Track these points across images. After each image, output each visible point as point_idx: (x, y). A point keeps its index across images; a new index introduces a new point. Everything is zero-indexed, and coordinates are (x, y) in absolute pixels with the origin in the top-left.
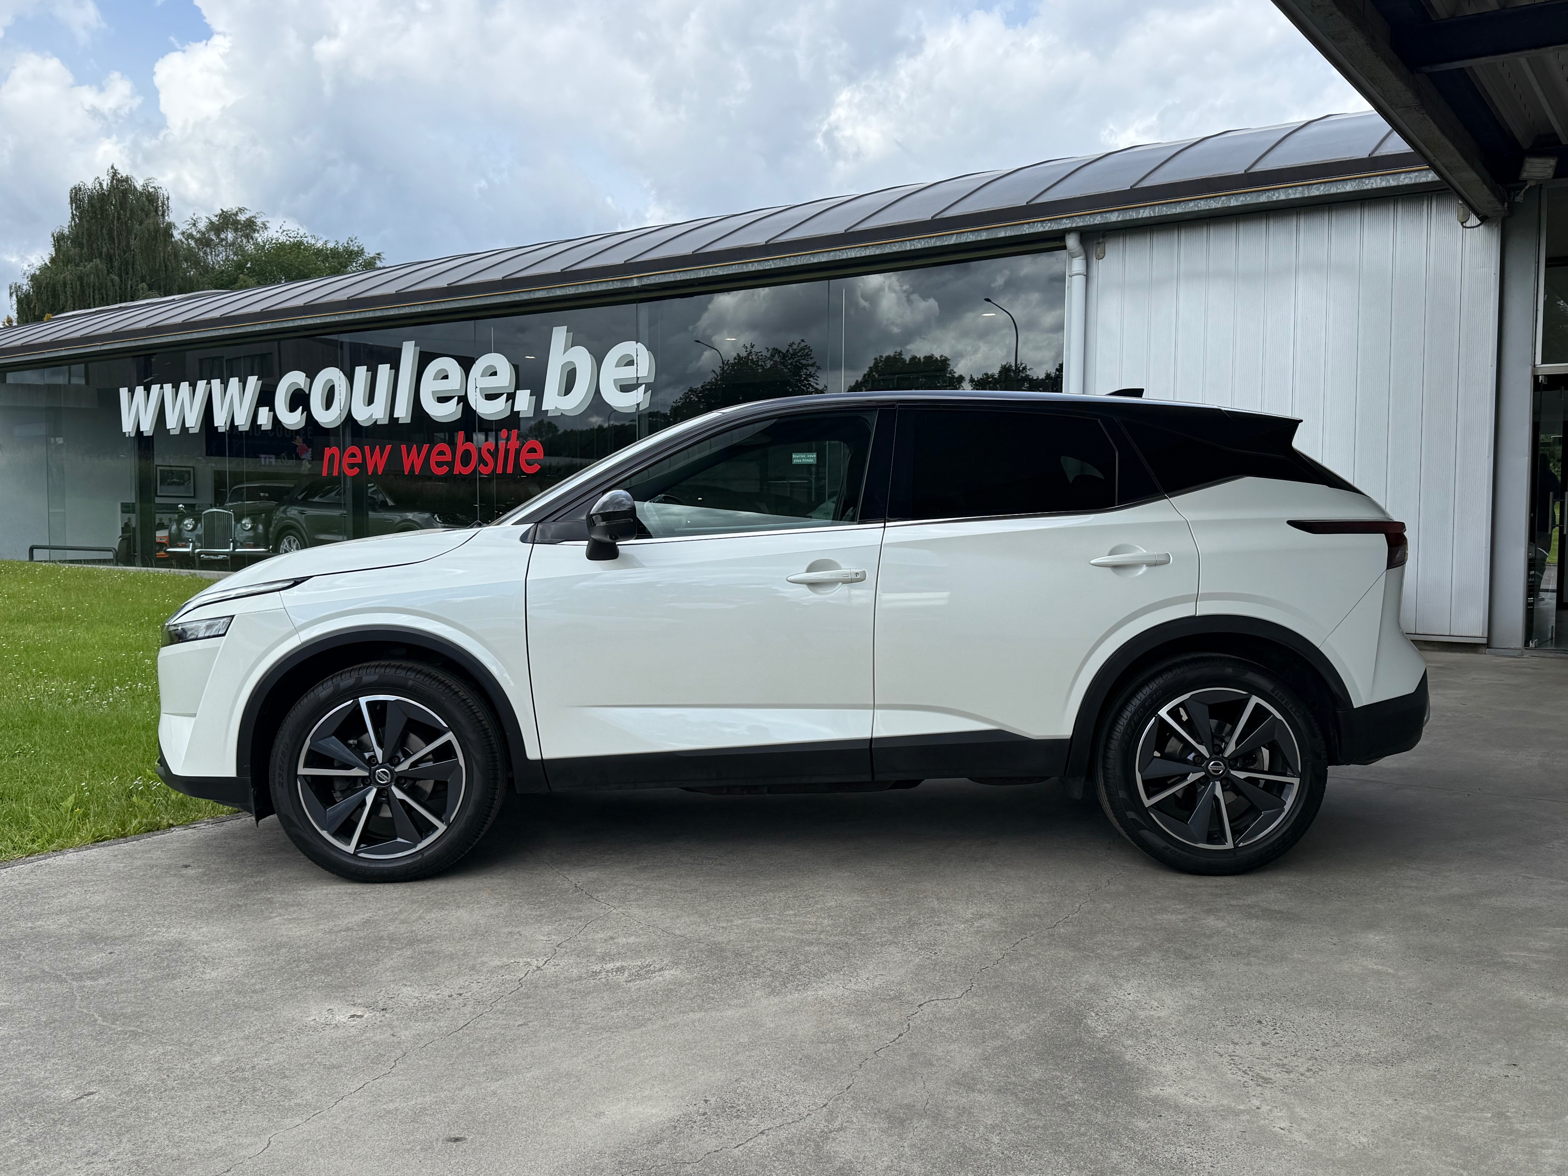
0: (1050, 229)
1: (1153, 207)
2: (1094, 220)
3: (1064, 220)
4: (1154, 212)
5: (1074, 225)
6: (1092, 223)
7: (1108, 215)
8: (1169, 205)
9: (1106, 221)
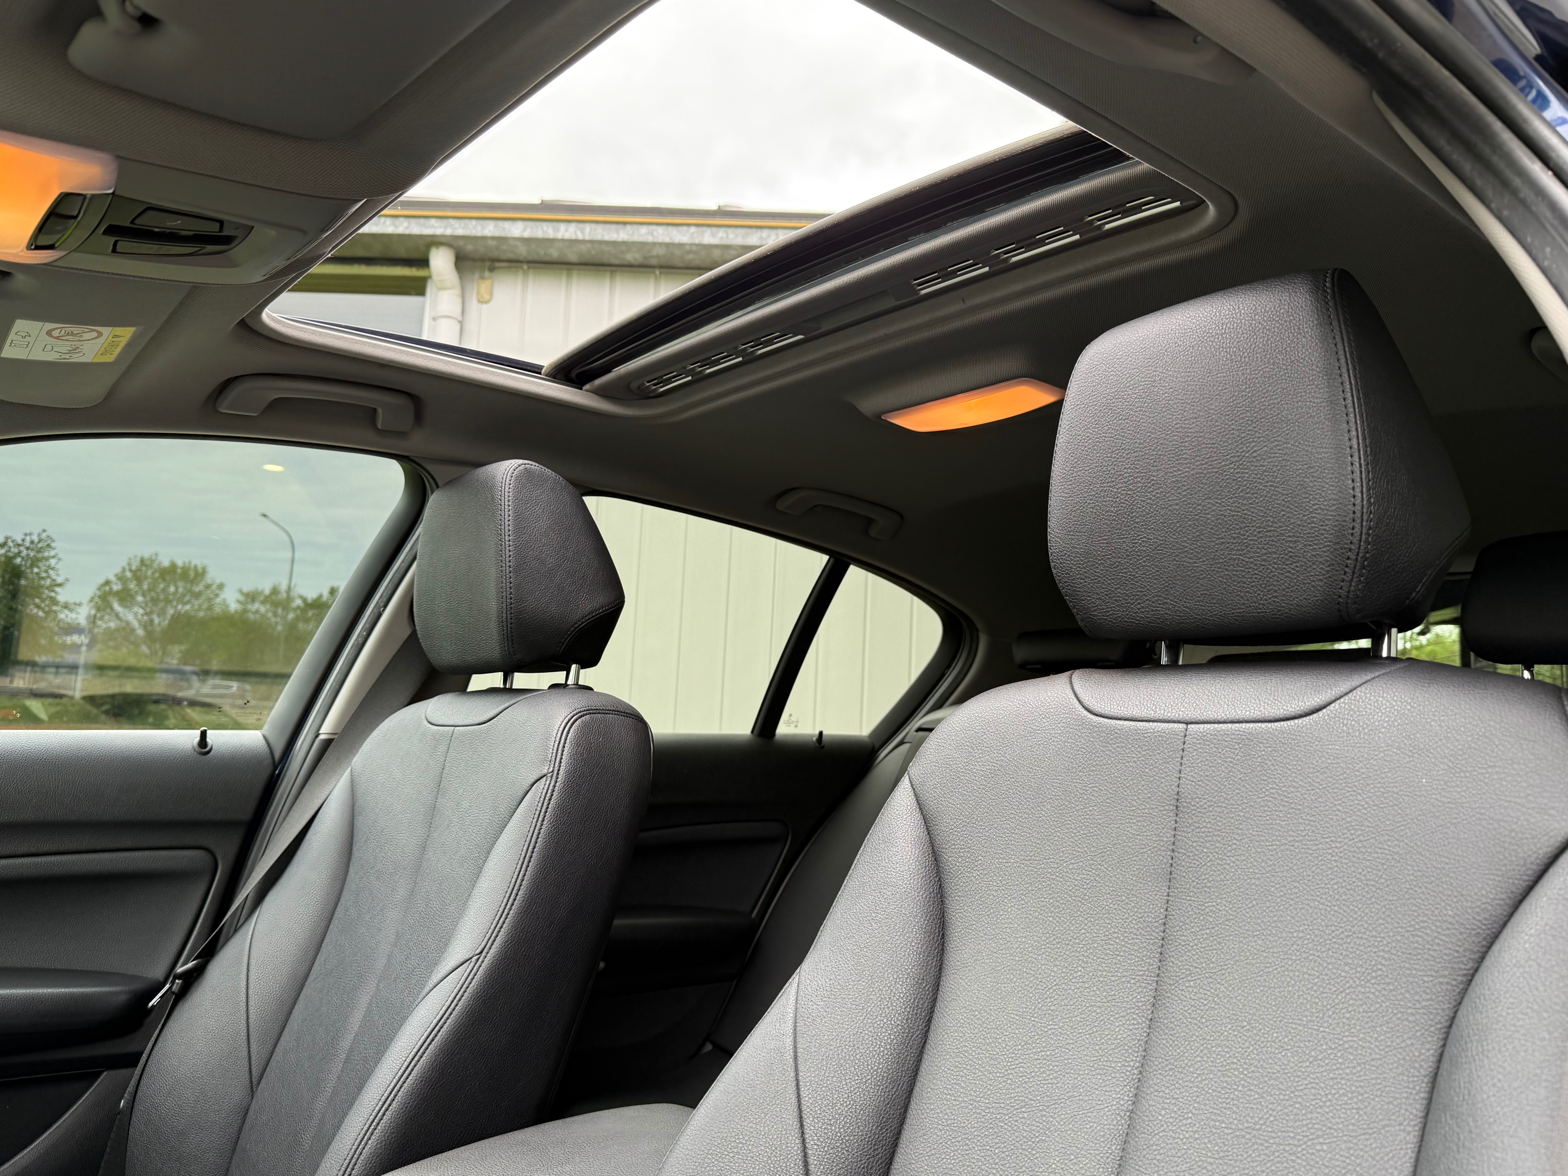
0: (407, 232)
1: (581, 225)
2: (483, 228)
3: (433, 221)
4: (583, 232)
5: (449, 232)
6: (479, 234)
7: (507, 225)
8: (608, 226)
9: (502, 234)
